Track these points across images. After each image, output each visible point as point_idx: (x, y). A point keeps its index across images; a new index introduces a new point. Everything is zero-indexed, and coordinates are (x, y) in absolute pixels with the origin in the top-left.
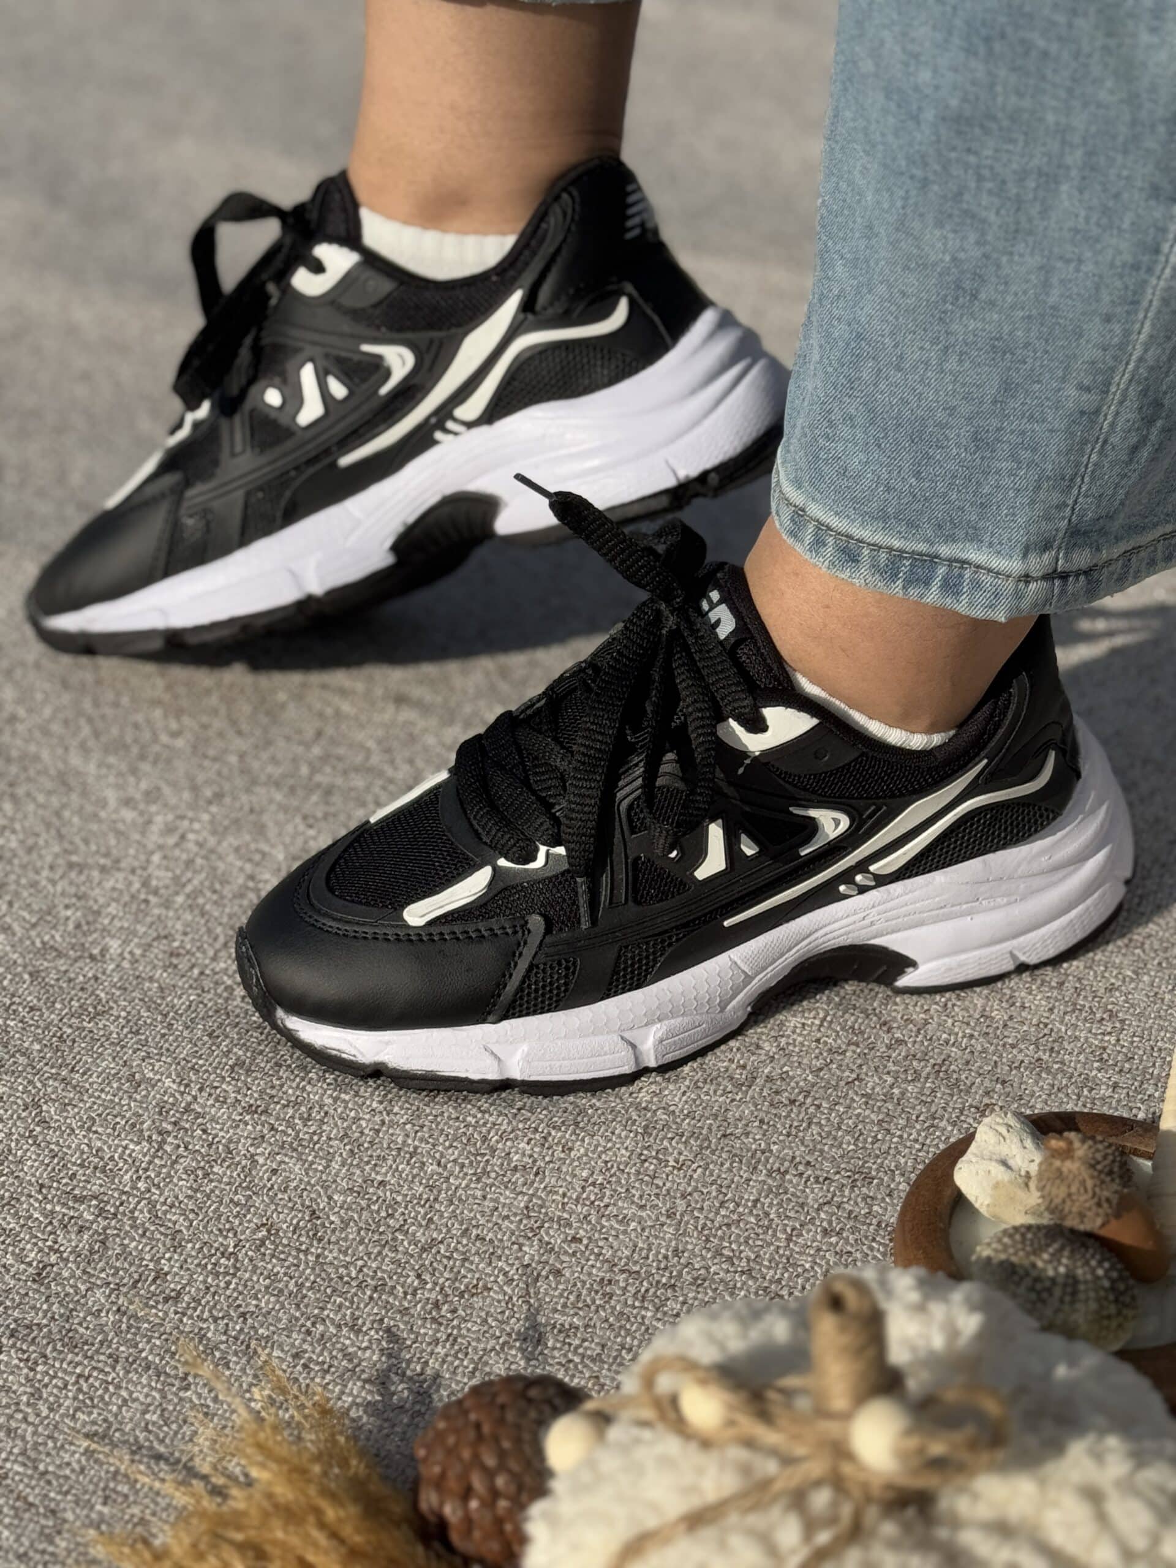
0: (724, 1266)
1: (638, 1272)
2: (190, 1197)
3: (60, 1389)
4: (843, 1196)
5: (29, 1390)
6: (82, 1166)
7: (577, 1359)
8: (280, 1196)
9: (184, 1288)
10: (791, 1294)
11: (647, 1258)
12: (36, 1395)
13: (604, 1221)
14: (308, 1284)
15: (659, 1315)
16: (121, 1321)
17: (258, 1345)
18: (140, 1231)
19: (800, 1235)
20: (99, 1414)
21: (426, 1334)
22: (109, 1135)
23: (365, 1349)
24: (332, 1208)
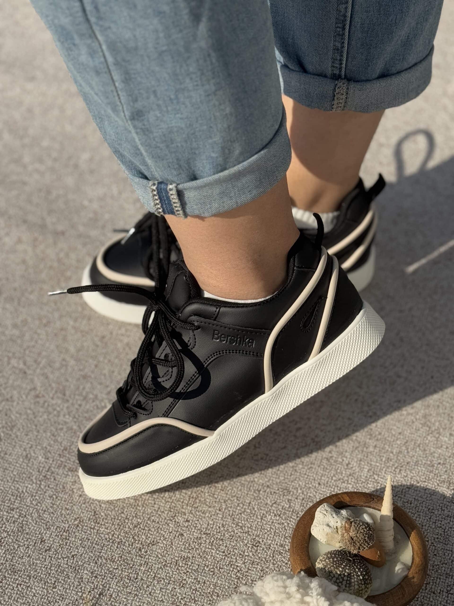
0: (240, 530)
1: (210, 534)
2: (51, 507)
3: (12, 590)
4: (280, 499)
6: (12, 495)
7: (190, 571)
8: (83, 505)
9: (51, 545)
10: (263, 541)
11: (213, 528)
13: (197, 513)
14: (95, 542)
15: (218, 552)
16: (30, 560)
17: (79, 569)
18: (35, 522)
19: (266, 517)
20: (26, 600)
21: (137, 562)
22: (21, 482)
23: (116, 569)
24: (102, 510)
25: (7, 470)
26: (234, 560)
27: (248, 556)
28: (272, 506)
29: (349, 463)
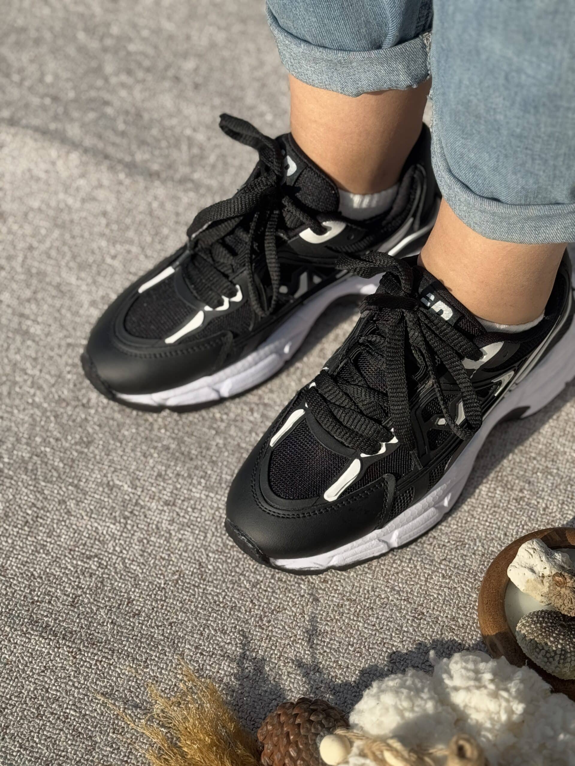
0: (396, 596)
1: (355, 600)
2: (141, 556)
3: (89, 668)
4: (452, 555)
5: (74, 669)
6: (88, 538)
7: (328, 651)
8: (184, 554)
9: (142, 608)
10: (428, 612)
11: (359, 592)
12: (77, 671)
14: (200, 606)
15: (366, 625)
16: (113, 628)
17: (178, 642)
18: (119, 575)
19: (432, 578)
20: (108, 682)
21: (257, 635)
22: (100, 520)
23: (229, 644)
24: (209, 561)
25: (83, 502)
26: (389, 637)
27: (407, 632)
28: (440, 563)
29: (547, 507)
